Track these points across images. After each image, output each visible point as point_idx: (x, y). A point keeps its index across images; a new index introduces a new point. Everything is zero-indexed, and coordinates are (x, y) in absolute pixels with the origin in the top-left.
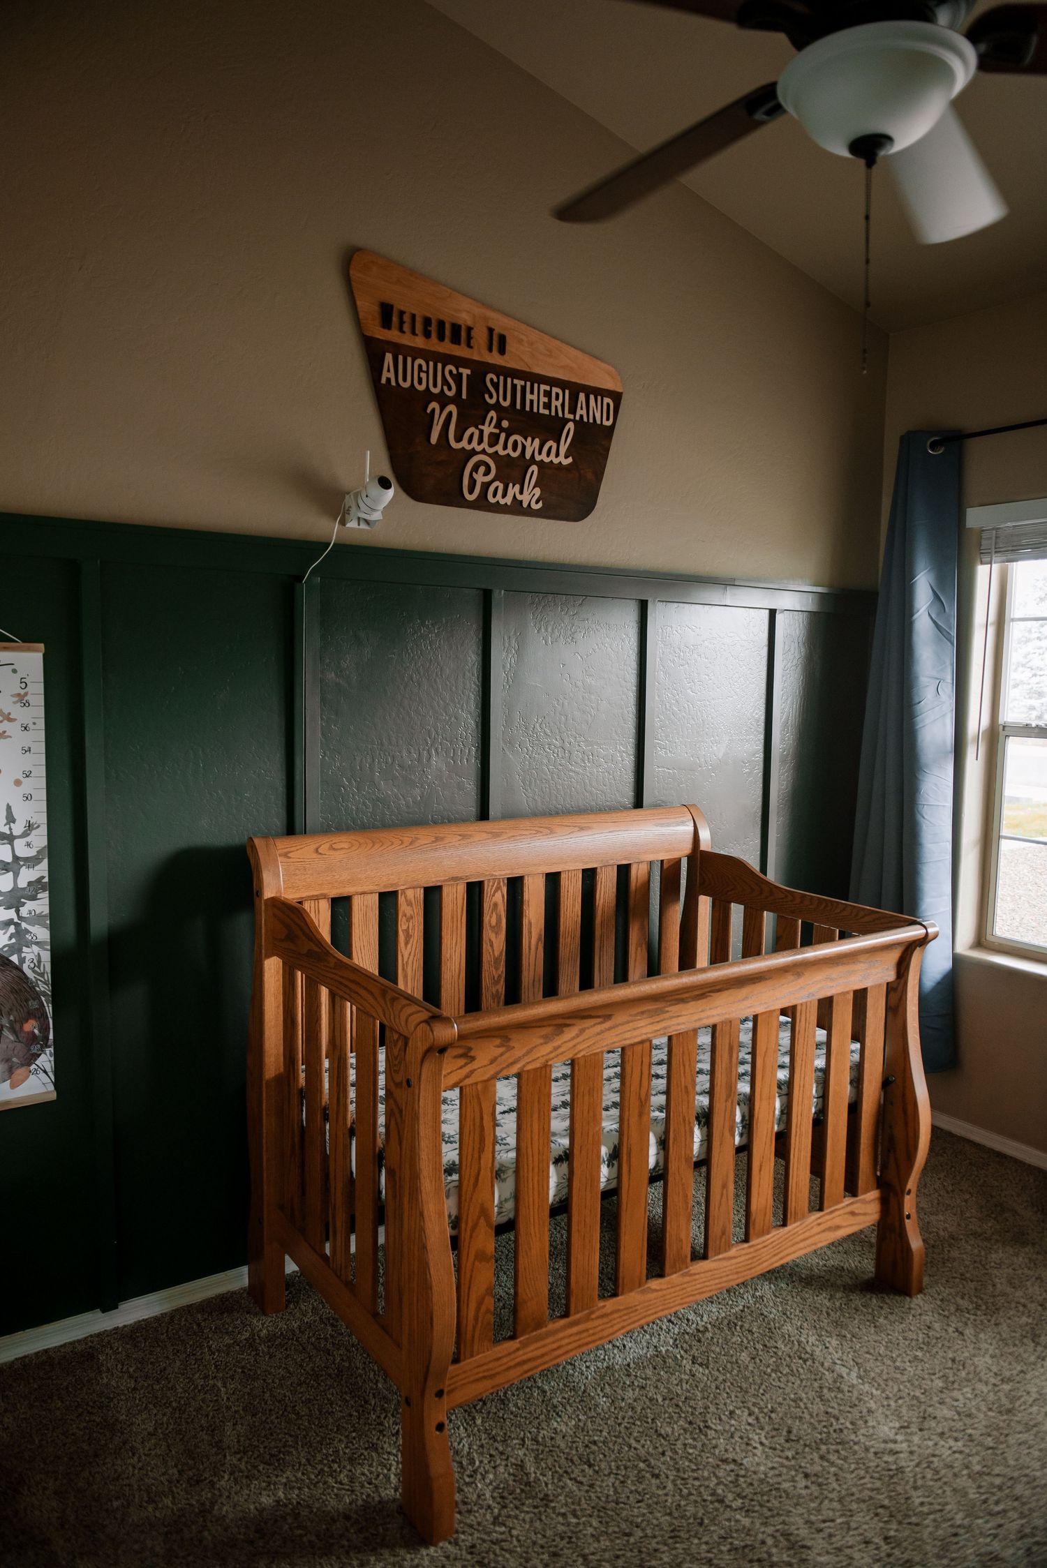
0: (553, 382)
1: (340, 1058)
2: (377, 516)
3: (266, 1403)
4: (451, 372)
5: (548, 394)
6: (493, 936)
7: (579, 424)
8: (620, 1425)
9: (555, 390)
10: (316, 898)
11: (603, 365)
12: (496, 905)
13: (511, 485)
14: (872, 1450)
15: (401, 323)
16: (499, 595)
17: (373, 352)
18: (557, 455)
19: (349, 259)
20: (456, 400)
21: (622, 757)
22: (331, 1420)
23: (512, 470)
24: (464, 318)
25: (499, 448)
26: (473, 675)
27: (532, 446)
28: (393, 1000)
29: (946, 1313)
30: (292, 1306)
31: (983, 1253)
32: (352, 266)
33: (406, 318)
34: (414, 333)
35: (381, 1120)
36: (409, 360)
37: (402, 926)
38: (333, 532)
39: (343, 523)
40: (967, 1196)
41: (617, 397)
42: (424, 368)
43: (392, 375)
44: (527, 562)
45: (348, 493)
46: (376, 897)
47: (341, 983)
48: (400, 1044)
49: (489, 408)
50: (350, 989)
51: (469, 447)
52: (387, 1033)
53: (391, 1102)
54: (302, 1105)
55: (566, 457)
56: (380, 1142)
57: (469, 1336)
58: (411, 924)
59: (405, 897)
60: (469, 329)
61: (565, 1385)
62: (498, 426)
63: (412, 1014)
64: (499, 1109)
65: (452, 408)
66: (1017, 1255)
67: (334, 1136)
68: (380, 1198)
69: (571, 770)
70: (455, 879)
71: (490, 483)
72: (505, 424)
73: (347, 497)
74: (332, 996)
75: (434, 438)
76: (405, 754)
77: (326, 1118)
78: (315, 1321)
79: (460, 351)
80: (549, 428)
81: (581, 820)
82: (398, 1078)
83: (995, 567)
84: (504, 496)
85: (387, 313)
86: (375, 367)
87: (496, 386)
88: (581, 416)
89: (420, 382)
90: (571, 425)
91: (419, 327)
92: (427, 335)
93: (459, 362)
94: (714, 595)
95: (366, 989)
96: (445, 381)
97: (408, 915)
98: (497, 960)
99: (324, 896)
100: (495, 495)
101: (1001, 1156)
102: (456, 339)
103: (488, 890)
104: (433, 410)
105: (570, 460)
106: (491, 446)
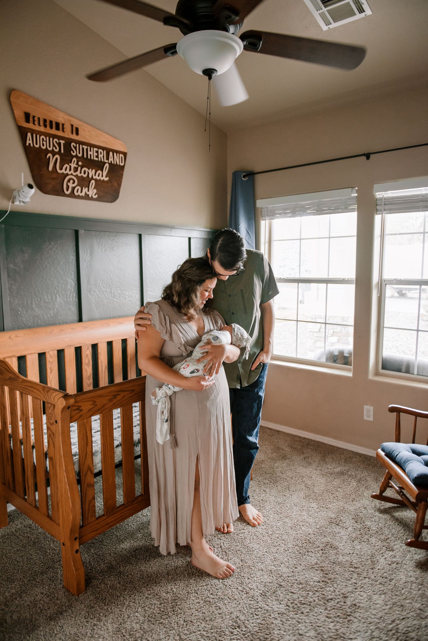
0: (99, 147)
1: (26, 418)
2: (27, 200)
3: (4, 560)
4: (56, 142)
5: (97, 152)
6: (87, 368)
7: (111, 164)
8: (146, 542)
9: (100, 151)
10: (11, 357)
11: (119, 141)
12: (87, 355)
13: (84, 188)
14: (236, 534)
15: (34, 121)
16: (81, 232)
17: (23, 133)
18: (102, 176)
19: (10, 93)
20: (59, 153)
21: (135, 295)
22: (32, 561)
23: (84, 182)
24: (61, 120)
25: (78, 173)
26: (72, 264)
27: (92, 172)
28: (48, 391)
29: (260, 485)
30: (11, 523)
31: (272, 464)
32: (11, 96)
33: (36, 119)
34: (39, 125)
35: (46, 441)
36: (38, 136)
37: (49, 366)
38: (9, 206)
39: (13, 202)
40: (267, 446)
41: (125, 154)
42: (45, 140)
43: (31, 142)
44: (92, 219)
45: (15, 190)
46: (37, 355)
47: (25, 388)
48: (52, 408)
49: (73, 157)
50: (29, 390)
51: (65, 172)
52: (46, 404)
53: (49, 431)
54: (10, 440)
55: (106, 177)
56: (46, 449)
57: (86, 516)
58: (52, 365)
59: (49, 354)
60: (63, 125)
61: (125, 532)
62: (77, 164)
63: (56, 395)
64: (93, 431)
65: (57, 156)
66: (283, 463)
67: (26, 450)
68: (47, 470)
69: (115, 301)
70: (70, 346)
71: (75, 187)
72: (80, 163)
73: (14, 192)
74: (21, 394)
75: (50, 168)
76: (45, 297)
77: (22, 443)
78: (22, 527)
79: (60, 133)
80: (99, 166)
81: (120, 320)
82: (51, 422)
83: (267, 221)
84: (81, 192)
85: (27, 116)
86: (24, 139)
87: (76, 148)
88: (111, 162)
89: (43, 145)
90: (107, 165)
91: (42, 123)
92: (45, 126)
93: (59, 138)
94: (167, 232)
95: (36, 389)
96: (54, 146)
97: (51, 361)
98: (89, 377)
99: (14, 356)
100: (77, 192)
101: (278, 432)
102: (58, 128)
103: (84, 350)
104: (49, 157)
105: (107, 179)
106: (75, 171)
